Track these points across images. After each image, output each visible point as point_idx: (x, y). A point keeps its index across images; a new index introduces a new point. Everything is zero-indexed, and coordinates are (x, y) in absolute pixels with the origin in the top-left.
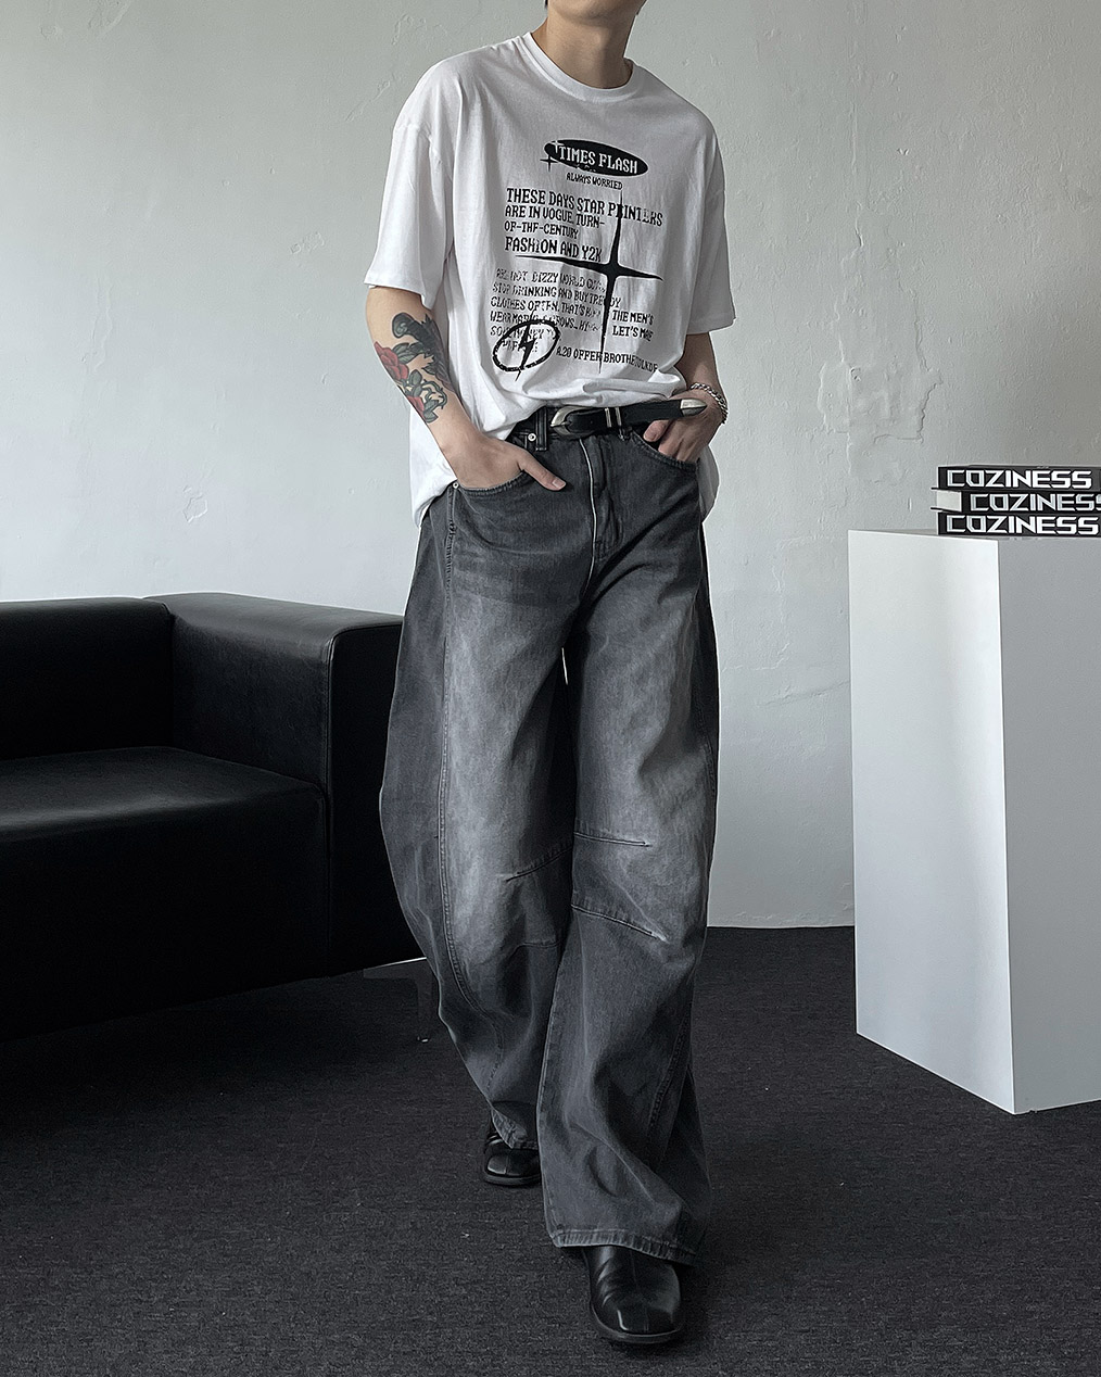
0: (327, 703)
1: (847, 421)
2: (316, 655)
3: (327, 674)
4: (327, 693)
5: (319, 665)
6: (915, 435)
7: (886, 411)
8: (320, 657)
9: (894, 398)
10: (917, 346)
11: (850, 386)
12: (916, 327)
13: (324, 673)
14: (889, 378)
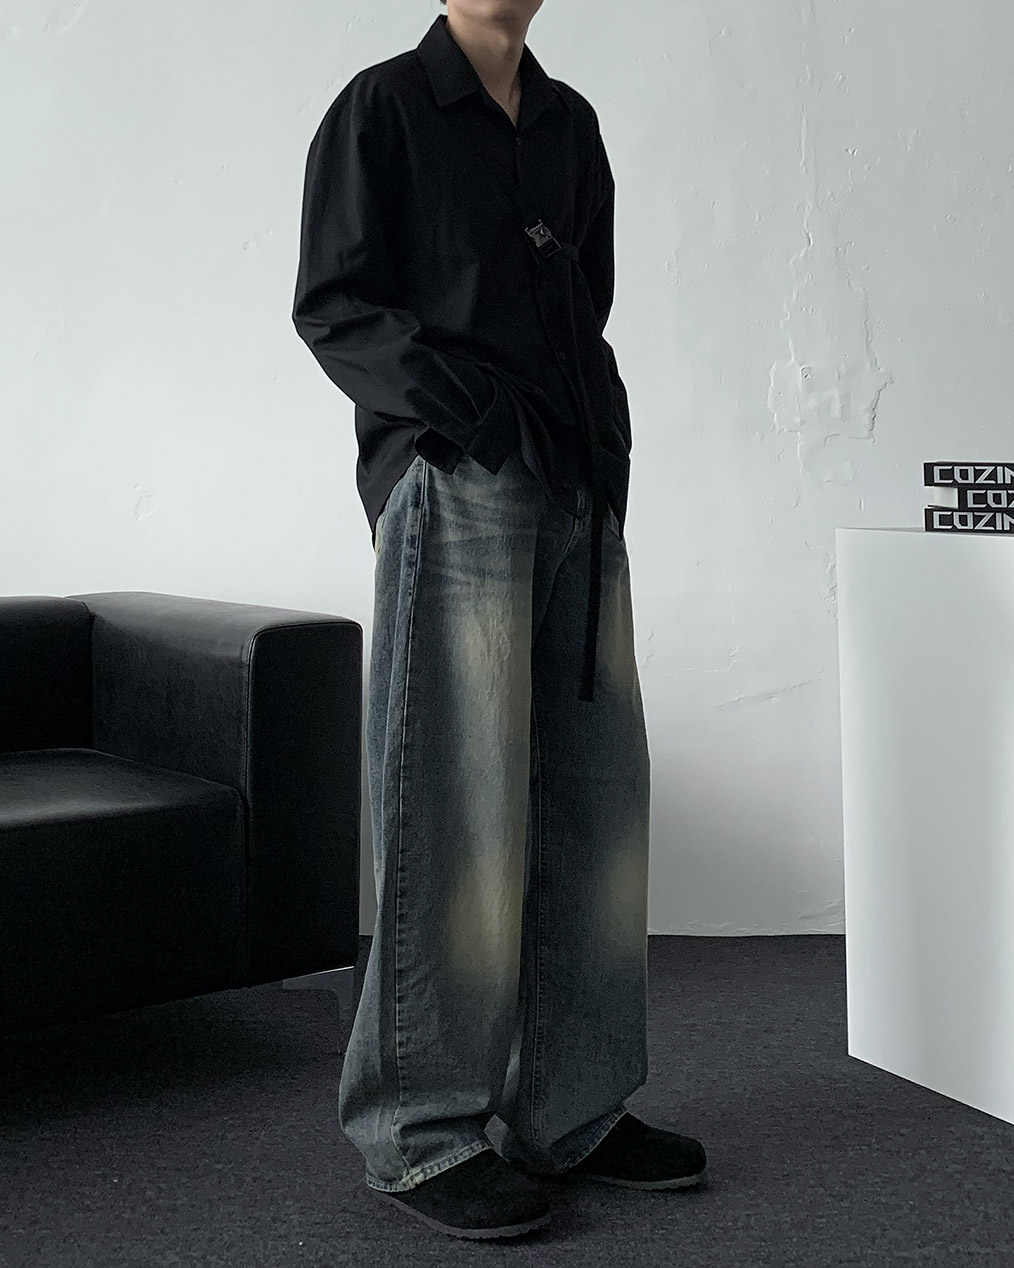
0: (247, 706)
1: (799, 421)
2: (236, 654)
3: (246, 674)
4: (247, 693)
5: (240, 665)
6: (865, 433)
7: (836, 411)
8: (241, 656)
9: (845, 398)
10: (868, 346)
11: (800, 385)
12: (866, 326)
13: (245, 673)
14: (839, 377)
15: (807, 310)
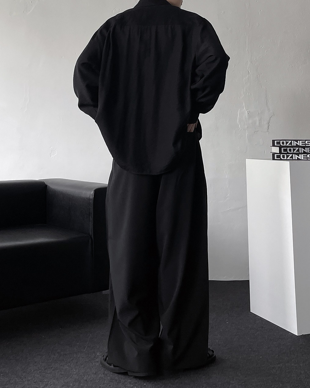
1: (246, 127)
4: (92, 208)
6: (266, 130)
7: (258, 123)
8: (90, 197)
9: (260, 120)
10: (267, 104)
11: (247, 116)
12: (266, 99)
13: (91, 201)
14: (258, 114)
15: (249, 94)
